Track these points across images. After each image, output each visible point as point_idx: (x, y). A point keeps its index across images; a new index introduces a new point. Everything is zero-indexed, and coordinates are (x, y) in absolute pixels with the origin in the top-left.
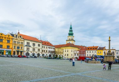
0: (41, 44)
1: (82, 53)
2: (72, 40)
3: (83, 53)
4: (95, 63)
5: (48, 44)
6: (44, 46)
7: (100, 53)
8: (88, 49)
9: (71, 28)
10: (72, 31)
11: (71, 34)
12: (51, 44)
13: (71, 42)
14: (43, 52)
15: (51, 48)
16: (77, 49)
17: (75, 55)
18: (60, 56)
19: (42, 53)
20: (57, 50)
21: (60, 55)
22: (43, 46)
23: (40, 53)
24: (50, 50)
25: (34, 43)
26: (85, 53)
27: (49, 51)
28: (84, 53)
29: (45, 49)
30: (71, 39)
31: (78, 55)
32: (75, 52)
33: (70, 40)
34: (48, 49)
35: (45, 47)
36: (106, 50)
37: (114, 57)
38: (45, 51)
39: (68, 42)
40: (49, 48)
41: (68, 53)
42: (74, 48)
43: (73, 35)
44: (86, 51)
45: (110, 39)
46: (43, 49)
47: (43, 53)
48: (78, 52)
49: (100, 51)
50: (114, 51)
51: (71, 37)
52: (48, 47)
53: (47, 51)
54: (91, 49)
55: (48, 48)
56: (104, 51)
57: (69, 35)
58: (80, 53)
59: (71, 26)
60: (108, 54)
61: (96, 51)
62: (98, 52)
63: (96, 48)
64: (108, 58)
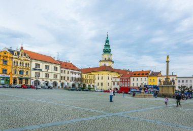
0: (59, 67)
1: (125, 82)
2: (109, 60)
3: (126, 80)
4: (145, 96)
5: (70, 66)
6: (63, 70)
7: (152, 81)
8: (135, 75)
9: (107, 41)
10: (109, 46)
11: (107, 51)
12: (74, 67)
13: (108, 64)
14: (62, 79)
15: (75, 73)
16: (117, 75)
17: (114, 84)
19: (60, 82)
20: (84, 77)
21: (90, 84)
22: (62, 71)
23: (58, 82)
24: (74, 76)
25: (48, 64)
26: (130, 82)
27: (72, 78)
28: (127, 82)
29: (66, 75)
30: (107, 59)
31: (118, 84)
32: (114, 80)
33: (105, 60)
34: (71, 75)
35: (65, 71)
36: (162, 76)
37: (174, 87)
38: (66, 79)
39: (103, 64)
40: (72, 73)
41: (102, 81)
42: (111, 73)
43: (110, 52)
44: (132, 79)
45: (169, 60)
46: (63, 75)
47: (62, 81)
48: (118, 80)
49: (152, 78)
50: (175, 78)
51: (107, 56)
52: (70, 71)
53: (68, 78)
55: (70, 72)
56: (158, 78)
57: (104, 52)
58: (122, 82)
59: (107, 38)
60: (164, 83)
61: (146, 78)
62: (149, 80)
63: (147, 74)
64: (165, 89)
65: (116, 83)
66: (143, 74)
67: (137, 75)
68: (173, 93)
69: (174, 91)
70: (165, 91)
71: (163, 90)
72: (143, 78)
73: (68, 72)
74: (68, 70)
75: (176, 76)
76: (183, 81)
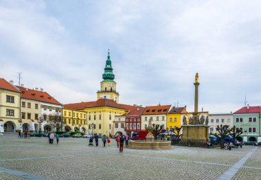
0: (17, 97)
1: (133, 122)
2: (111, 91)
3: (135, 120)
5: (42, 97)
6: (27, 102)
7: (173, 120)
8: (147, 111)
9: (109, 63)
10: (111, 69)
11: (108, 77)
12: (50, 98)
13: (108, 96)
14: (23, 117)
15: (51, 109)
16: (123, 112)
17: (117, 126)
18: (76, 128)
19: (20, 122)
20: (67, 114)
21: (78, 126)
22: (24, 103)
23: (16, 122)
24: (48, 112)
26: (140, 122)
27: (45, 116)
28: (137, 122)
29: (33, 111)
30: (109, 89)
31: (122, 126)
32: (117, 120)
33: (106, 91)
34: (41, 112)
35: (29, 104)
36: (187, 113)
38: (33, 117)
39: (102, 96)
40: (43, 106)
41: (100, 122)
42: (115, 110)
43: (113, 79)
44: (143, 118)
46: (26, 110)
47: (26, 121)
48: (123, 119)
49: (173, 116)
50: (205, 116)
51: (108, 85)
52: (40, 104)
53: (36, 115)
54: (153, 111)
55: (39, 106)
56: (182, 116)
57: (104, 78)
58: (129, 122)
59: (109, 57)
60: (191, 121)
61: (165, 116)
62: (169, 120)
63: (165, 110)
64: (192, 131)
65: (120, 125)
66: (159, 111)
67: (150, 112)
68: (205, 138)
69: (206, 136)
70: (192, 136)
71: (190, 134)
72: (160, 117)
73: (37, 105)
74: (37, 103)
75: (207, 112)
76: (217, 121)
